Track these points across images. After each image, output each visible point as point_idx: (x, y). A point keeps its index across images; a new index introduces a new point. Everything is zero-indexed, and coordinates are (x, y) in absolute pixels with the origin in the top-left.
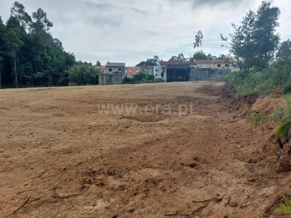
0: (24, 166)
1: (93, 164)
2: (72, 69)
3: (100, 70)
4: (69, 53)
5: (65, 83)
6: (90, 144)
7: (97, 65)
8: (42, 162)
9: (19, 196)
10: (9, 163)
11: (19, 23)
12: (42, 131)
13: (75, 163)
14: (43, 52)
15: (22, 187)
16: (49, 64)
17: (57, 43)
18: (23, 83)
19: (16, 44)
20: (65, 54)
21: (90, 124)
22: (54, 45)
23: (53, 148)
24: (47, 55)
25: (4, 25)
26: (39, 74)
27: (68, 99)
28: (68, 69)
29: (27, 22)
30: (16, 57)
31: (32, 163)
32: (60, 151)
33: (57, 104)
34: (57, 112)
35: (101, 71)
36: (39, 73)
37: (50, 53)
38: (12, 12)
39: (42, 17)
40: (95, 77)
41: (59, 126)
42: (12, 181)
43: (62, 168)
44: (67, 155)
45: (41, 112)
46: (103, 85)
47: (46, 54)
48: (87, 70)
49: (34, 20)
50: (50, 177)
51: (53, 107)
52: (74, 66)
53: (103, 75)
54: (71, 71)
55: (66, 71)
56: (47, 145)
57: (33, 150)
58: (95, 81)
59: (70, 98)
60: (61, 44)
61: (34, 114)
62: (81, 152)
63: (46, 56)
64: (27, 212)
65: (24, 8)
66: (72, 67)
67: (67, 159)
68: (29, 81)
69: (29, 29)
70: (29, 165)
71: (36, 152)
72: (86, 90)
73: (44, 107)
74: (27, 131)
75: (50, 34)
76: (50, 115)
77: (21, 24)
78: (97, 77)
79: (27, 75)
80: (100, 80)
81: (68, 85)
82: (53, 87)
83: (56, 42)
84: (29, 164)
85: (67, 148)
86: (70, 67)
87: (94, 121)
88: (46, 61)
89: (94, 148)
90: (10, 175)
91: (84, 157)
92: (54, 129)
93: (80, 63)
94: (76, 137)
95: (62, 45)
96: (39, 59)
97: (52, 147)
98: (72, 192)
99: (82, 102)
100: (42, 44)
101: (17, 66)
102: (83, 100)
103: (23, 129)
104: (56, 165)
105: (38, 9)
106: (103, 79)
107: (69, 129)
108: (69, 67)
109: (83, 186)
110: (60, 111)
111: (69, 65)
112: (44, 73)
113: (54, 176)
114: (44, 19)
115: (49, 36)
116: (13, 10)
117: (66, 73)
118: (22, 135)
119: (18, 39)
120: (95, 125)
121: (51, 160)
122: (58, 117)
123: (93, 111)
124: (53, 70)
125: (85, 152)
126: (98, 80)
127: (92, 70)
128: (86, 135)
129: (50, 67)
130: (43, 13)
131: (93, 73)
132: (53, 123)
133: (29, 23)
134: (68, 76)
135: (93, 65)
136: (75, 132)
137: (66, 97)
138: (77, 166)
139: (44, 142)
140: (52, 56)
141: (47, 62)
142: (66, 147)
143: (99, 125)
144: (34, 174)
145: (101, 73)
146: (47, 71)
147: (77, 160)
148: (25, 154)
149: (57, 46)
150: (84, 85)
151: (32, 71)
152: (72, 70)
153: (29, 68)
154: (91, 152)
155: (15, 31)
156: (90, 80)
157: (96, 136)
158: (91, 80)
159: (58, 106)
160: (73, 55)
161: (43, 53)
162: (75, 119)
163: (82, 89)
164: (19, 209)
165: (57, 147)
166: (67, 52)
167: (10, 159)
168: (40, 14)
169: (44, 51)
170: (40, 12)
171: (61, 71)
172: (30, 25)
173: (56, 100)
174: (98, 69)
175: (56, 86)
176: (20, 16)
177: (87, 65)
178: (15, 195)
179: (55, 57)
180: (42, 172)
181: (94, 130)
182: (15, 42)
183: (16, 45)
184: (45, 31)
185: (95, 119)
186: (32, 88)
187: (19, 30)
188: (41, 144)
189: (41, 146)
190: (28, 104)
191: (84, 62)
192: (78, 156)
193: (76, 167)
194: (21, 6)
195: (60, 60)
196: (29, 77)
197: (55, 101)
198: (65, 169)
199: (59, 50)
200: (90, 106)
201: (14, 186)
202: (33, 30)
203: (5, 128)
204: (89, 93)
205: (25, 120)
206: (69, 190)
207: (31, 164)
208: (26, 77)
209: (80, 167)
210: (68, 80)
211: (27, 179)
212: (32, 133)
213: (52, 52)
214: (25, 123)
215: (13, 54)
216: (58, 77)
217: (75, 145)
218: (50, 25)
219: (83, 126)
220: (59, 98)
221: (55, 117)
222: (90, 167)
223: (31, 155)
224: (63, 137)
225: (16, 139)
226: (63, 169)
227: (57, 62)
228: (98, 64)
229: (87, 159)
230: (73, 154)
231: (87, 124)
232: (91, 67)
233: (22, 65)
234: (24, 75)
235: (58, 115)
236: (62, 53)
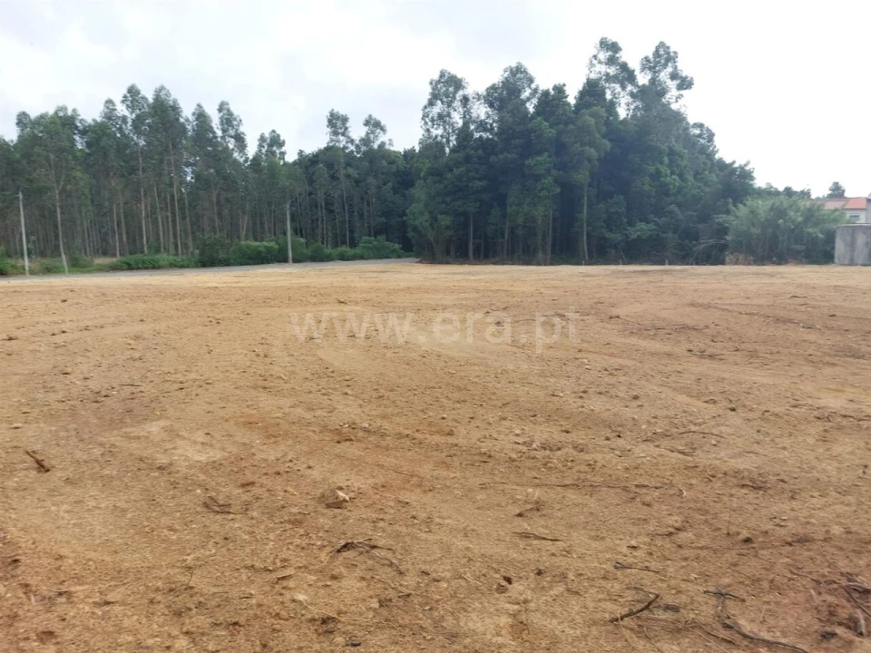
0: (625, 489)
1: (855, 560)
2: (742, 211)
3: (843, 215)
4: (734, 162)
5: (713, 257)
6: (833, 479)
7: (830, 196)
8: (671, 492)
9: (619, 573)
10: (587, 469)
11: (604, 93)
12: (663, 396)
13: (783, 532)
14: (659, 165)
15: (625, 550)
16: (673, 198)
17: (700, 136)
18: (601, 253)
19: (592, 150)
20: (722, 166)
21: (822, 403)
22: (690, 142)
23: (702, 458)
24: (668, 172)
25: (569, 104)
26: (641, 229)
27: (727, 307)
28: (728, 212)
29: (624, 88)
30: (590, 185)
31: (644, 486)
32: (725, 474)
33: (694, 317)
34: (699, 343)
35: (848, 214)
36: (643, 226)
37: (678, 166)
38: (592, 65)
39: (665, 66)
40: (821, 236)
41: (712, 389)
42: (598, 523)
43: (738, 534)
44: (752, 496)
45: (653, 337)
46: (850, 265)
47: (665, 170)
48: (791, 213)
49: (643, 79)
50: (701, 548)
51: (684, 328)
52: (748, 203)
53: (854, 230)
54: (737, 217)
55: (721, 218)
56: (683, 442)
57: (644, 446)
58: (820, 253)
59: (734, 301)
60: (711, 136)
61: (633, 340)
62: (797, 496)
63: (666, 175)
64: (646, 637)
65: (621, 50)
66: (740, 206)
67: (751, 508)
68: (615, 247)
69: (628, 104)
70: (637, 490)
71: (652, 457)
72: (785, 281)
73: (658, 325)
74: (623, 388)
75: (682, 110)
76: (680, 350)
77: (608, 96)
78: (830, 238)
79: (611, 231)
80: (840, 247)
81: (722, 263)
82: (678, 267)
83: (697, 131)
84: (637, 486)
85: (748, 471)
86: (735, 206)
87: (837, 394)
88: (664, 191)
89: (851, 499)
90: (592, 503)
91: (813, 520)
92: (698, 397)
93: (769, 193)
94: (777, 440)
95: (715, 139)
96: (646, 188)
97: (699, 452)
98: (784, 634)
99: (778, 320)
100: (659, 144)
101: (590, 207)
102: (781, 313)
103: (613, 380)
104: (715, 516)
105: (657, 43)
106: (852, 245)
107: (744, 406)
108: (731, 206)
109: (828, 629)
110: (708, 341)
111: (730, 200)
112: (657, 224)
113: (715, 551)
114: (669, 69)
115: (678, 118)
116: (595, 62)
117: (719, 224)
118: (611, 397)
119: (597, 135)
120: (844, 413)
121: (701, 496)
122: (703, 361)
123: (828, 359)
124: (681, 216)
125: (814, 500)
126: (833, 248)
127: (813, 212)
128: (811, 441)
129: (673, 207)
130: (668, 53)
131: (816, 224)
132: (693, 377)
133: (630, 88)
134: (726, 234)
135: (813, 197)
136: (768, 421)
137: (720, 298)
138: (790, 544)
139: (675, 430)
140: (681, 176)
141: (667, 194)
142: (745, 464)
143: (861, 415)
144: (653, 522)
145: (848, 222)
146: (663, 219)
147: (790, 524)
148: (625, 453)
149: (699, 145)
150: (779, 263)
151: (625, 220)
152: (739, 214)
153: (616, 212)
154: (839, 508)
155: (592, 115)
156: (799, 247)
157: (852, 453)
158: (804, 247)
159: (701, 326)
160: (747, 168)
161: (657, 170)
162: (761, 377)
163: (772, 275)
164: (626, 616)
165: (716, 459)
166: (728, 161)
167: (587, 457)
168: (662, 57)
169: (661, 163)
170: (662, 52)
171: (704, 218)
172: (632, 95)
173: (692, 305)
174: (836, 210)
175: (687, 264)
176: (607, 75)
177: (794, 198)
178: (609, 567)
179: (690, 178)
180: (677, 525)
181: (840, 428)
182: (591, 144)
183: (593, 152)
184: (669, 103)
185: (840, 388)
186: (620, 267)
187: (603, 112)
188: (665, 435)
189: (665, 443)
190: (615, 312)
191: (781, 189)
192: (793, 510)
193: (788, 548)
194: (613, 47)
195: (706, 184)
196: (615, 237)
197: (688, 310)
198: (747, 540)
199: (704, 156)
200: (812, 337)
201: (603, 538)
202: (637, 108)
203: (569, 369)
204: (800, 292)
205: (612, 355)
206: (771, 621)
207: (644, 491)
208: (608, 235)
209: (803, 553)
210: (723, 248)
211: (635, 530)
212: (636, 398)
213: (683, 164)
214: (615, 362)
215: (582, 176)
216: (695, 237)
217: (777, 468)
218: (685, 84)
219: (795, 406)
220: (700, 301)
221: (695, 359)
222: (843, 565)
223: (639, 461)
224: (731, 431)
225: (596, 404)
226: (741, 537)
227: (694, 192)
228: (837, 192)
229: (827, 532)
230: (772, 496)
231: (810, 401)
232: (808, 204)
233: (601, 205)
234: (604, 230)
235: (702, 354)
236: (713, 164)
